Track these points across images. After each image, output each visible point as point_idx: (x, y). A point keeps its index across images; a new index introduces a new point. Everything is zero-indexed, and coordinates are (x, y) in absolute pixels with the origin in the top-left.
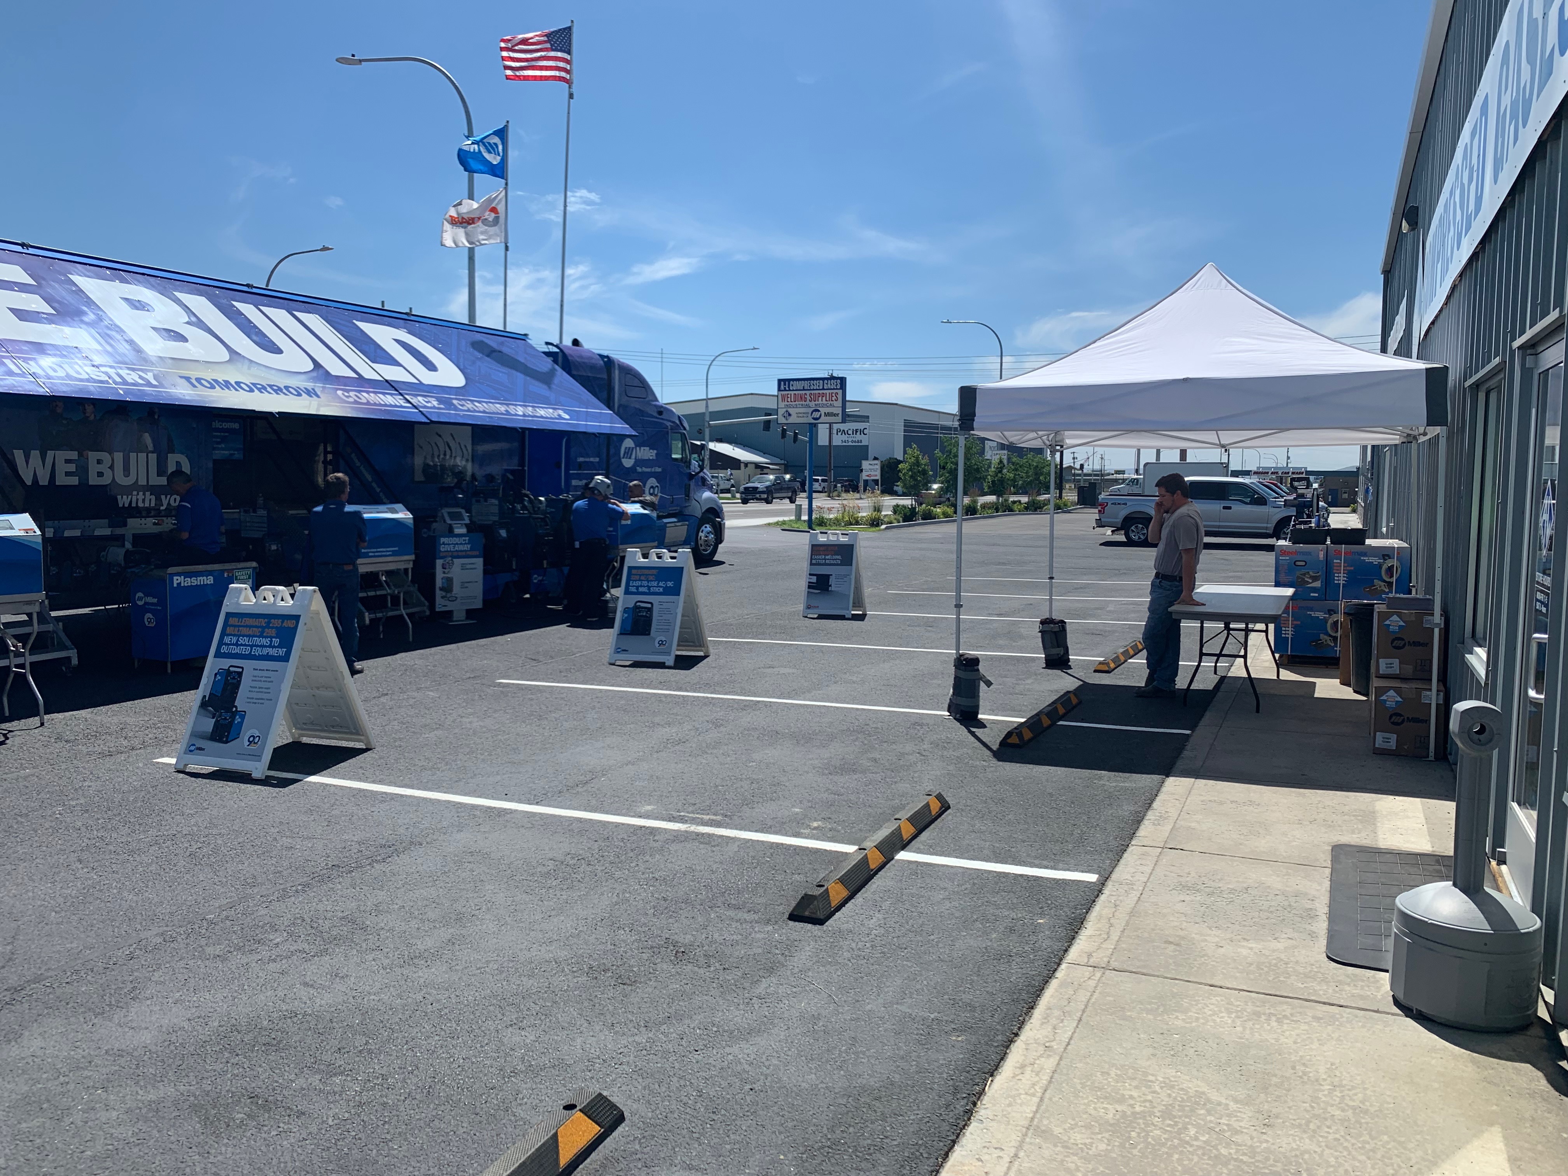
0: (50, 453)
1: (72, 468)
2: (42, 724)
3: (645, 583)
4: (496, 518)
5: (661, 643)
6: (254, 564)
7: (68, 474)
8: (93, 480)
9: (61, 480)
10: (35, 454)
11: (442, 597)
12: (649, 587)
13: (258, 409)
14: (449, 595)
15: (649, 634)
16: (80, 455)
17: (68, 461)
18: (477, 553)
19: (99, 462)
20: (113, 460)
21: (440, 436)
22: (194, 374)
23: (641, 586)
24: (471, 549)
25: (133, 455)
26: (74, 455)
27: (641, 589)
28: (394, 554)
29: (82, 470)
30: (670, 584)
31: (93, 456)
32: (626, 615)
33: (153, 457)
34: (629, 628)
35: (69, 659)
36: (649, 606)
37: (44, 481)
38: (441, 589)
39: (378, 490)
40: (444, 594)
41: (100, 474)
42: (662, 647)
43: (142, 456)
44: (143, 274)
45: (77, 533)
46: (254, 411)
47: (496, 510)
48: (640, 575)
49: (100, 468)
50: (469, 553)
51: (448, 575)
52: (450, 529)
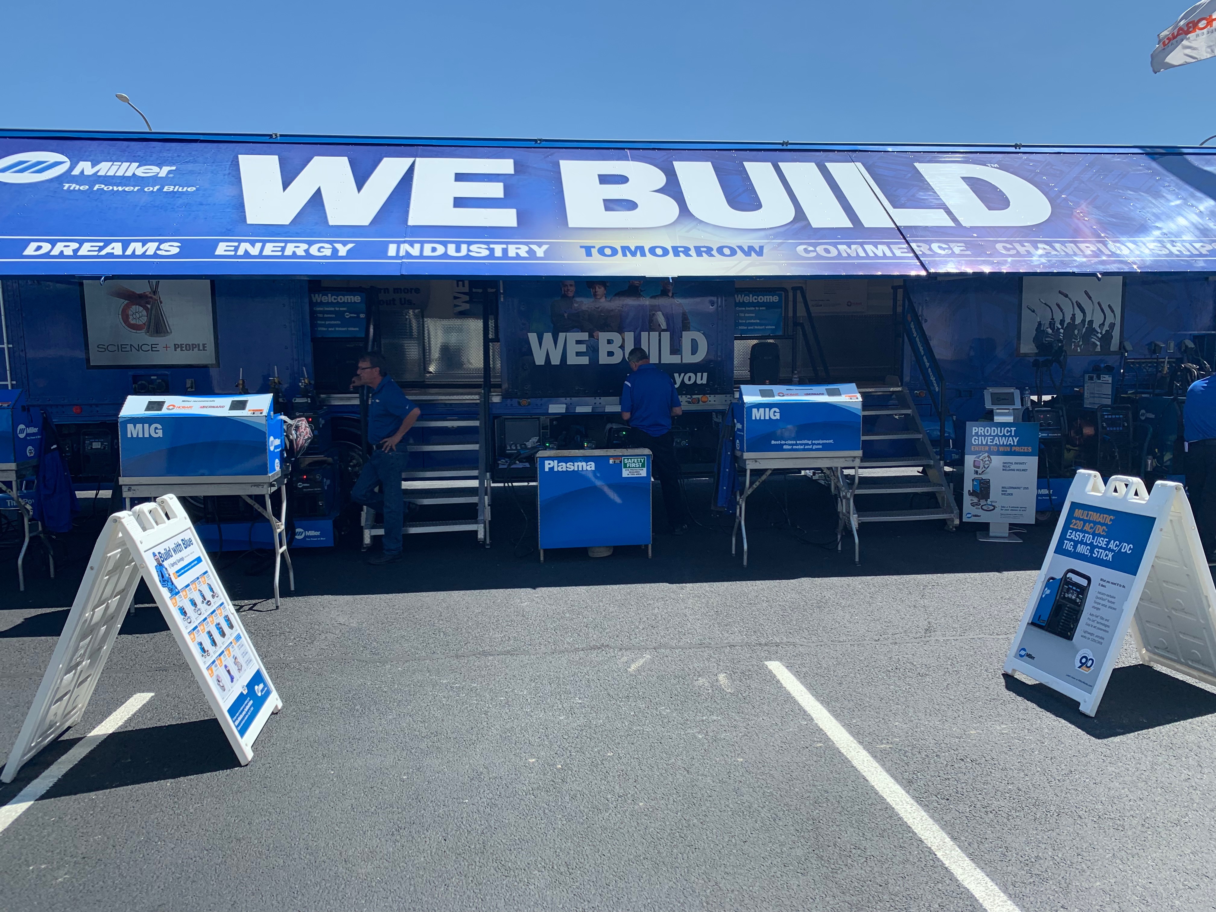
0: (562, 336)
1: (583, 348)
3: (1089, 538)
5: (1085, 662)
6: (647, 451)
7: (578, 354)
8: (603, 359)
9: (572, 360)
10: (548, 337)
11: (973, 505)
12: (1093, 547)
14: (983, 502)
15: (1070, 638)
16: (591, 336)
17: (578, 342)
18: (1025, 449)
19: (609, 342)
20: (623, 340)
22: (597, 242)
23: (1082, 542)
24: (1019, 444)
25: (644, 335)
26: (585, 336)
27: (1080, 549)
28: (826, 447)
29: (593, 350)
30: (1127, 548)
31: (603, 337)
32: (1048, 592)
33: (666, 336)
34: (1045, 616)
36: (1084, 582)
37: (556, 360)
38: (970, 494)
40: (975, 500)
41: (610, 354)
42: (1083, 670)
43: (654, 335)
45: (588, 409)
48: (1085, 522)
49: (610, 348)
50: (1017, 449)
51: (984, 477)
52: (989, 416)
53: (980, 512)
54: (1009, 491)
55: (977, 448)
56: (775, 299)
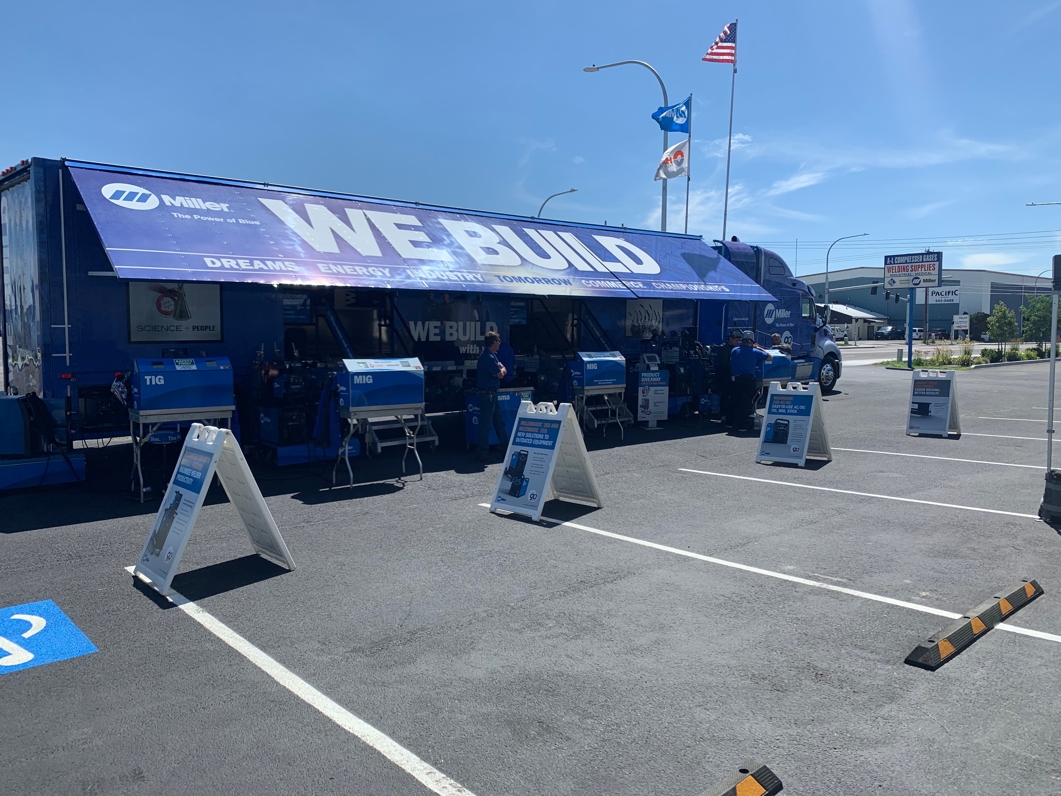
0: (427, 323)
1: (437, 331)
2: (421, 479)
3: (783, 406)
4: (678, 360)
5: (795, 449)
6: (532, 388)
7: (435, 335)
8: (448, 338)
9: (432, 338)
10: (420, 323)
11: (642, 412)
12: (786, 409)
13: (536, 293)
14: (646, 411)
15: (786, 443)
16: (442, 323)
17: (435, 327)
18: (665, 383)
19: (451, 327)
21: (642, 307)
22: (502, 274)
23: (781, 408)
24: (661, 381)
25: (468, 323)
26: (438, 324)
27: (780, 411)
28: (614, 383)
29: (442, 333)
30: (802, 407)
31: (448, 324)
32: (769, 429)
33: (478, 324)
34: (771, 438)
35: (434, 441)
36: (787, 422)
37: (423, 339)
38: (641, 407)
39: (604, 342)
40: (643, 409)
41: (451, 335)
42: (796, 453)
44: (476, 215)
45: (438, 369)
46: (534, 295)
47: (677, 354)
48: (780, 401)
49: (451, 331)
50: (659, 383)
51: (646, 398)
52: (648, 367)
53: (645, 415)
54: (657, 404)
55: (644, 384)
56: (523, 304)
